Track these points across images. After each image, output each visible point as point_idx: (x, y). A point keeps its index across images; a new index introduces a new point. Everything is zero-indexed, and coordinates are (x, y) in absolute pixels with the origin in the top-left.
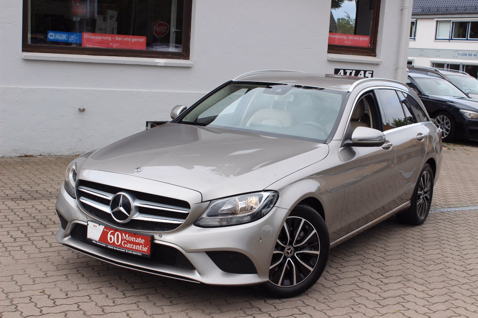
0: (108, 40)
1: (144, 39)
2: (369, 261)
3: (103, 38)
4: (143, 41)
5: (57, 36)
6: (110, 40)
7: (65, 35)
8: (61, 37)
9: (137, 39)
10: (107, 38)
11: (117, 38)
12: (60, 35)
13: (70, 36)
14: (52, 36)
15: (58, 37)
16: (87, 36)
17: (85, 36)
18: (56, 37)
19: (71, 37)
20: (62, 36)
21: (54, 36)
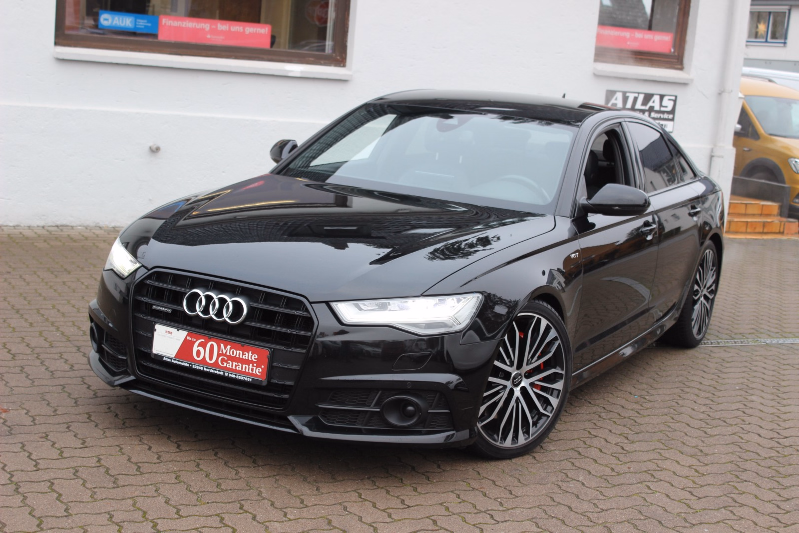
3: (195, 25)
6: (208, 29)
7: (130, 19)
8: (122, 22)
10: (203, 26)
11: (219, 25)
12: (121, 18)
13: (137, 20)
14: (108, 19)
15: (118, 22)
16: (168, 21)
17: (164, 22)
18: (115, 22)
19: (140, 22)
21: (110, 21)
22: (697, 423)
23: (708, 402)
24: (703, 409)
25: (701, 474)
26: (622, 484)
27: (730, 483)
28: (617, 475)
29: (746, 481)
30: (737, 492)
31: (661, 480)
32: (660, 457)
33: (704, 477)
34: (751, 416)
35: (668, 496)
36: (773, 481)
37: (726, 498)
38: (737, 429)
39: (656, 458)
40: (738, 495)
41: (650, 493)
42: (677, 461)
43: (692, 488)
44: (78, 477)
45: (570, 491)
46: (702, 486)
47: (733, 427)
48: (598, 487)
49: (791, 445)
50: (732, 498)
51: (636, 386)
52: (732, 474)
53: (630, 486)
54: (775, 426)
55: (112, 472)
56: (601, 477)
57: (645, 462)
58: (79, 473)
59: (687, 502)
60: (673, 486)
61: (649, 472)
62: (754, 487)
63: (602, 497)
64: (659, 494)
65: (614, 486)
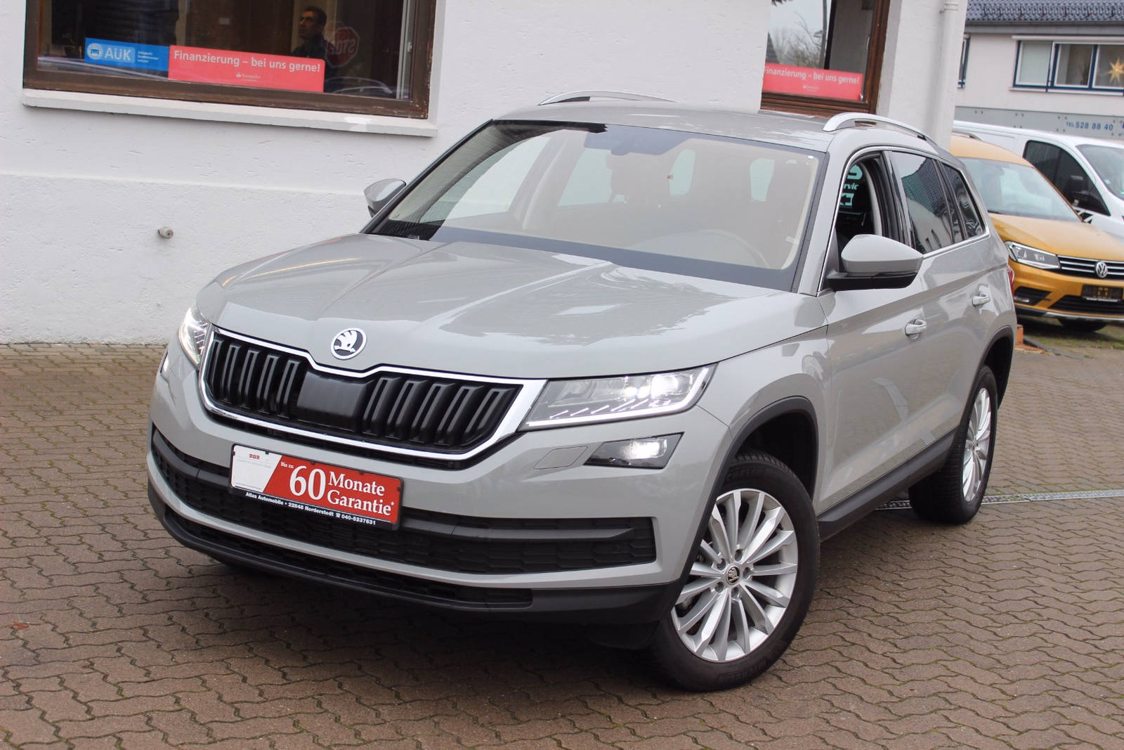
0: (230, 66)
2: (862, 611)
3: (220, 60)
4: (317, 70)
5: (109, 53)
6: (237, 64)
8: (118, 56)
9: (303, 66)
10: (230, 60)
11: (253, 60)
12: (116, 49)
13: (139, 52)
14: (97, 51)
15: (111, 55)
16: (183, 53)
17: (176, 55)
18: (107, 55)
19: (143, 55)
20: (121, 53)
21: (101, 52)
22: (977, 620)
23: (984, 588)
24: (981, 599)
25: (1011, 696)
26: (910, 715)
27: (1053, 709)
28: (899, 701)
29: (1073, 705)
30: (1067, 722)
31: (960, 707)
32: (948, 673)
33: (1016, 700)
34: (1048, 607)
35: (977, 731)
36: (1109, 704)
37: (1055, 732)
38: (1036, 628)
39: (943, 674)
40: (1070, 726)
41: (952, 728)
42: (972, 678)
43: (1005, 717)
44: (154, 728)
45: (844, 727)
46: (1017, 715)
47: (1030, 625)
48: (879, 720)
49: (1113, 650)
50: (1063, 731)
51: (881, 567)
52: (1051, 695)
53: (921, 716)
54: (1084, 623)
55: (202, 719)
56: (878, 704)
57: (930, 680)
58: (153, 721)
59: (1007, 739)
60: (978, 715)
61: (940, 695)
62: (1086, 714)
63: (889, 735)
64: (964, 728)
65: (900, 718)
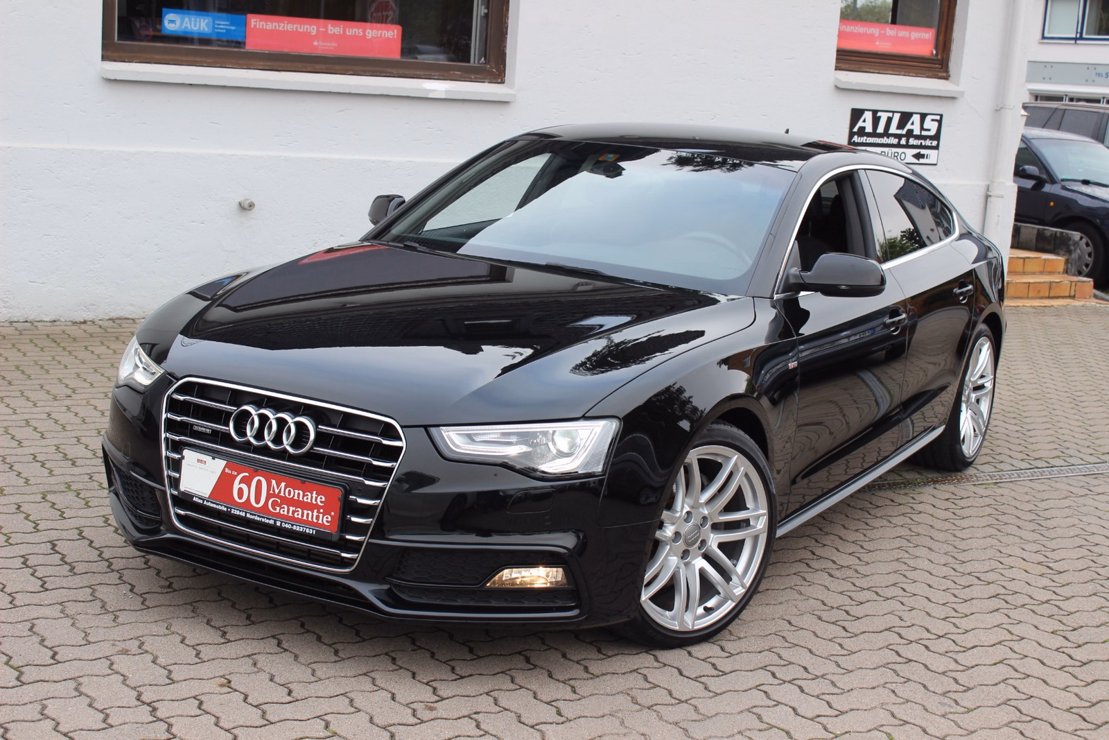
0: (308, 34)
1: (396, 31)
3: (297, 27)
4: (394, 36)
5: (186, 23)
6: (314, 32)
7: (207, 21)
8: (195, 26)
9: (380, 32)
10: (307, 28)
11: (330, 27)
12: (193, 19)
13: (217, 22)
14: (174, 22)
15: (188, 25)
16: (259, 22)
17: (253, 24)
18: (184, 25)
19: (220, 25)
20: (198, 23)
21: (178, 23)
